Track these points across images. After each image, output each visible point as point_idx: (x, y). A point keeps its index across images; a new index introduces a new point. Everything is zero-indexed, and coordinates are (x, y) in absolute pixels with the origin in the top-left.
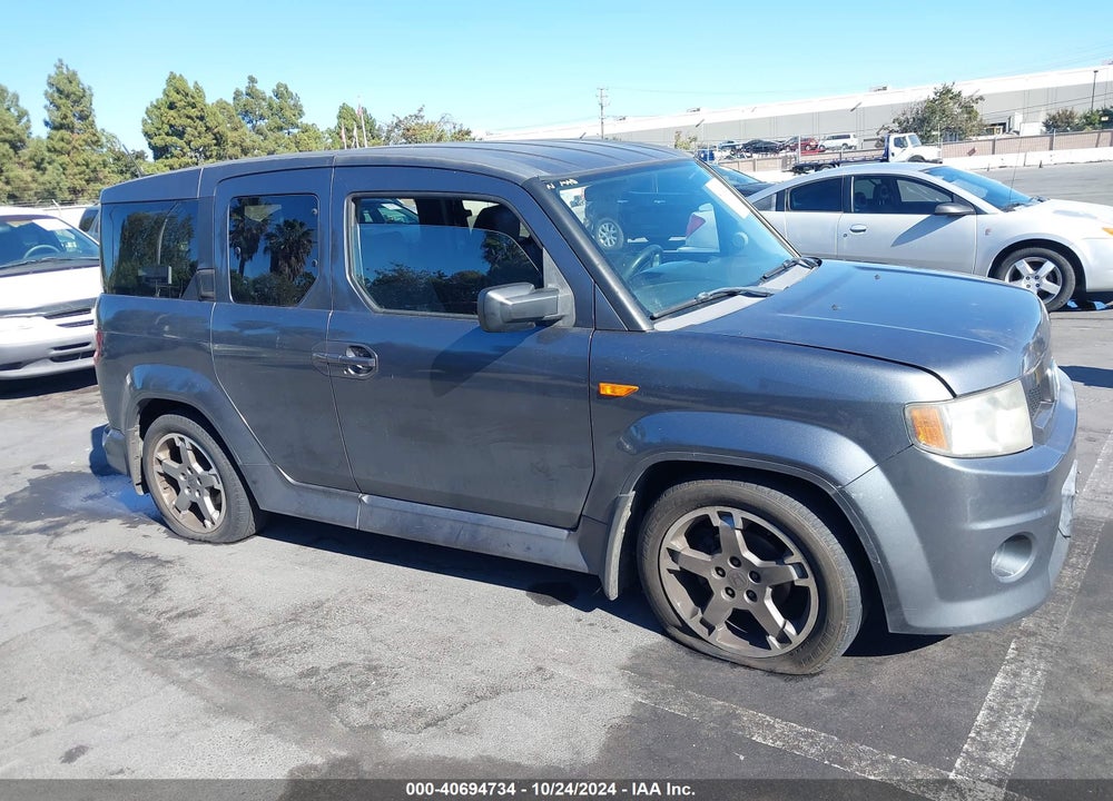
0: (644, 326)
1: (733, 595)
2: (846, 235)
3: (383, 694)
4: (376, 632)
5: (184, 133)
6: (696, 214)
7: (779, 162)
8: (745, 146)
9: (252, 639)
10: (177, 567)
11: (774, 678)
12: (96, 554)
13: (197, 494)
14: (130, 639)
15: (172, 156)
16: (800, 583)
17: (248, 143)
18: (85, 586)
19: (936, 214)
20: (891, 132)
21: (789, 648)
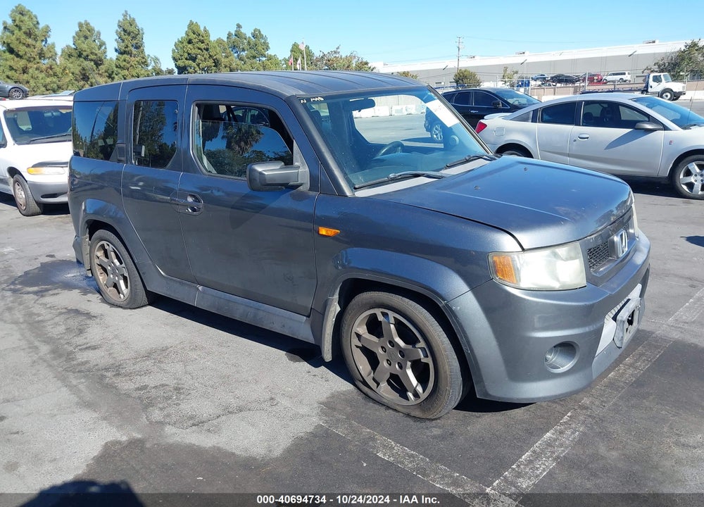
0: (348, 192)
1: (390, 365)
2: (575, 141)
3: (176, 404)
4: (190, 368)
5: (196, 58)
6: (482, 121)
7: (572, 90)
8: (552, 78)
9: (120, 365)
10: (98, 320)
11: (409, 419)
12: (58, 309)
13: (117, 278)
14: (54, 359)
15: (188, 73)
16: (424, 360)
17: (234, 65)
18: (44, 327)
19: (636, 129)
20: (652, 72)
21: (419, 401)
